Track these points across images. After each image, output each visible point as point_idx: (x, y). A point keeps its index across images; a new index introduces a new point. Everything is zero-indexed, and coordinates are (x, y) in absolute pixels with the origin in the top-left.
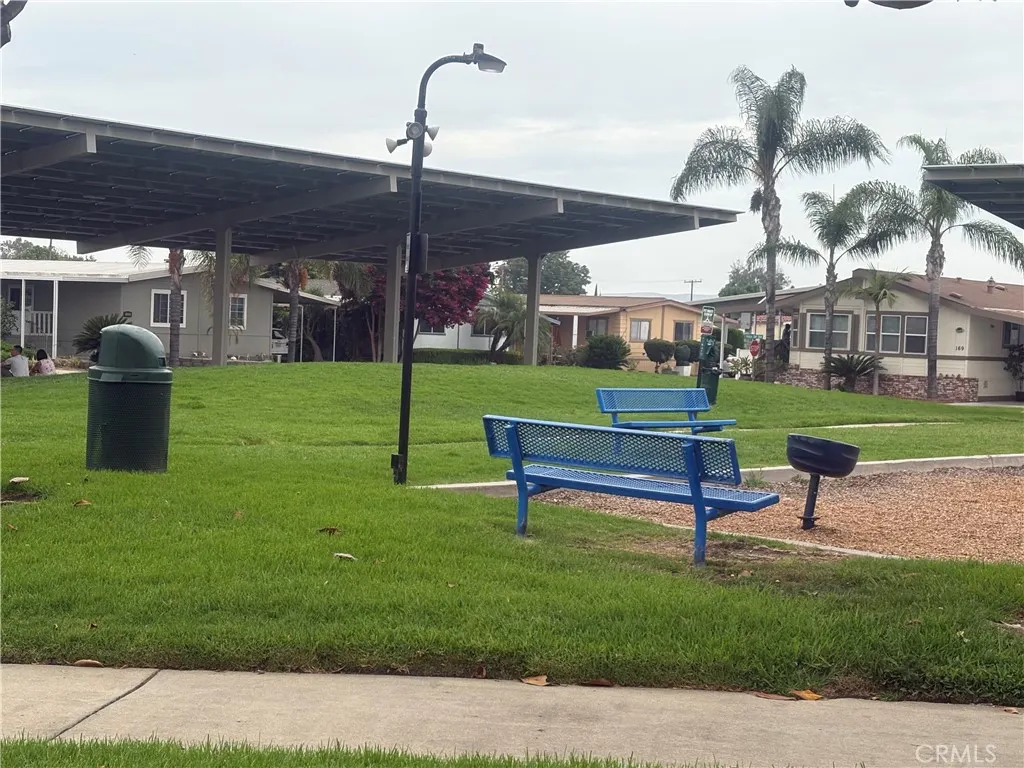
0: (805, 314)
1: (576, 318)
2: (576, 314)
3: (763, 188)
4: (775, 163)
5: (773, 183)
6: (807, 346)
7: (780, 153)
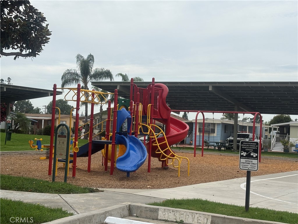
0: (97, 120)
1: (43, 120)
2: (43, 119)
3: (84, 86)
4: (87, 79)
5: (87, 84)
6: (97, 128)
7: (88, 77)
